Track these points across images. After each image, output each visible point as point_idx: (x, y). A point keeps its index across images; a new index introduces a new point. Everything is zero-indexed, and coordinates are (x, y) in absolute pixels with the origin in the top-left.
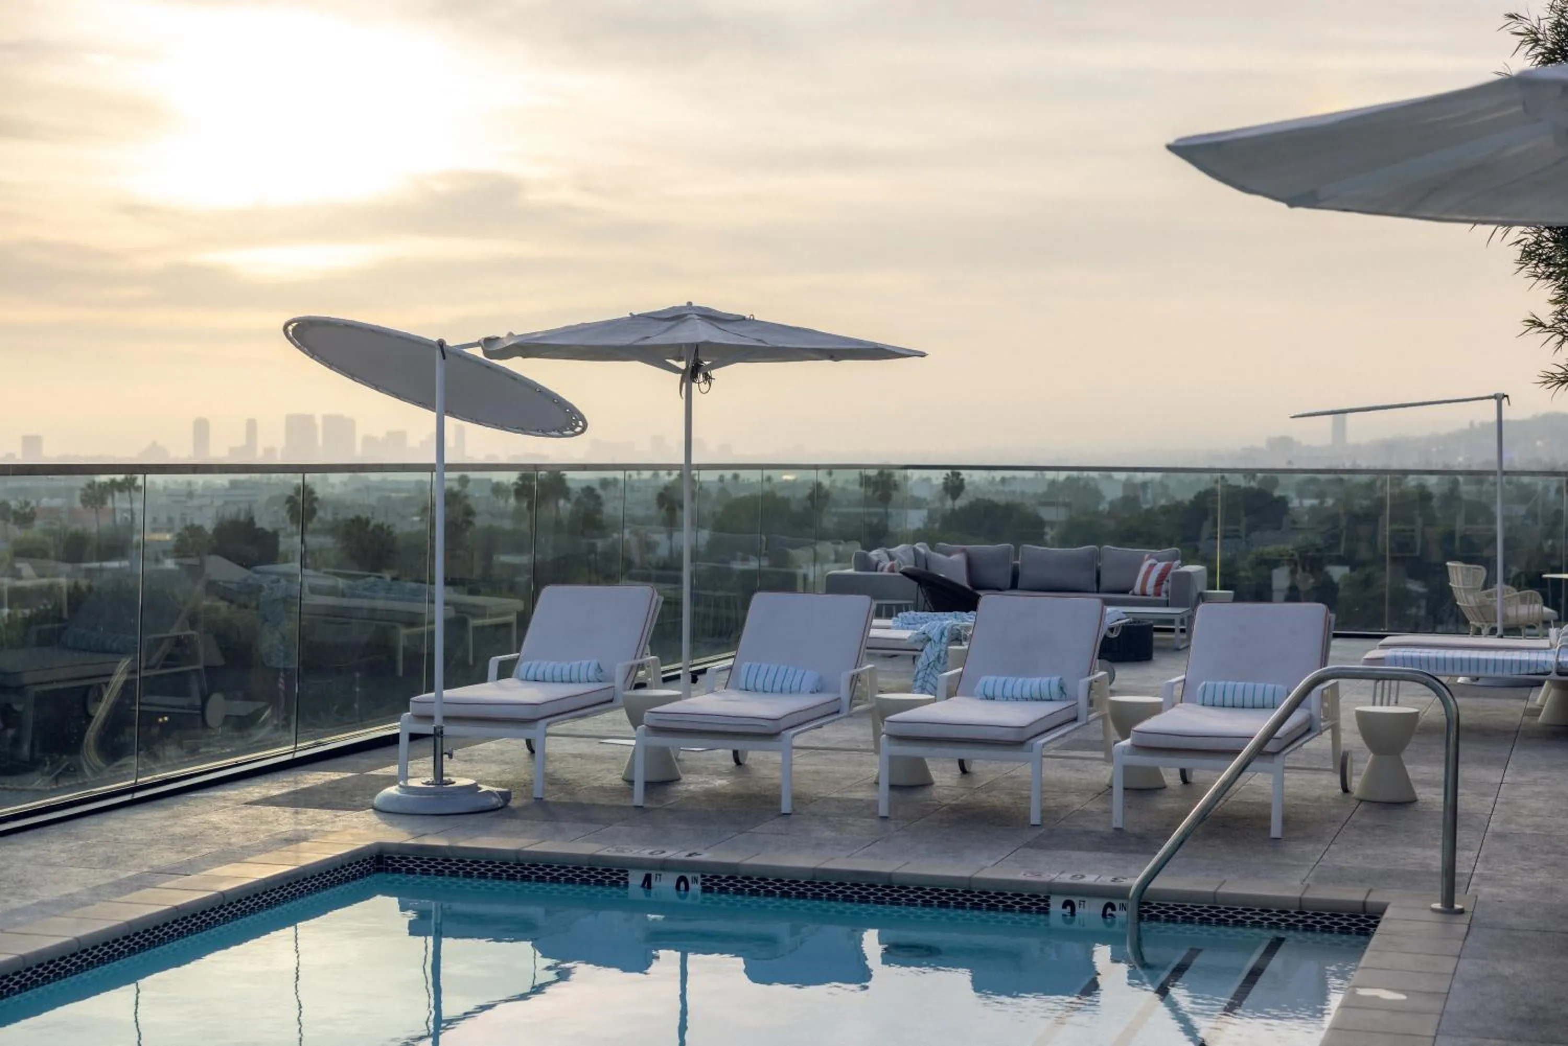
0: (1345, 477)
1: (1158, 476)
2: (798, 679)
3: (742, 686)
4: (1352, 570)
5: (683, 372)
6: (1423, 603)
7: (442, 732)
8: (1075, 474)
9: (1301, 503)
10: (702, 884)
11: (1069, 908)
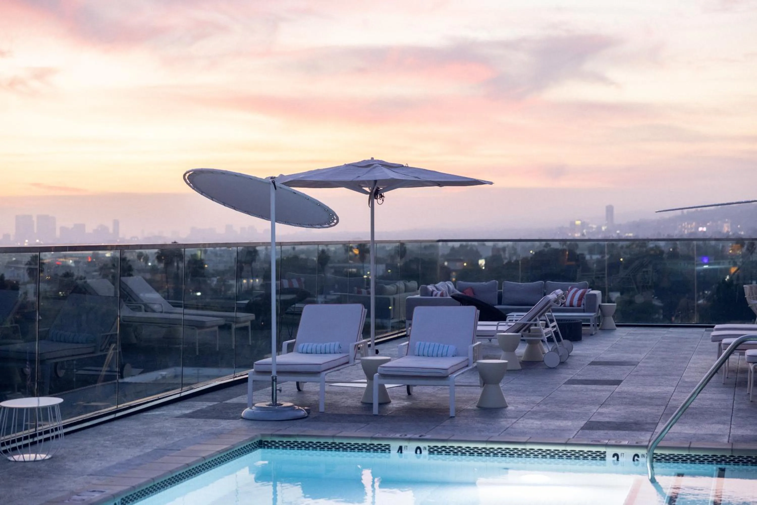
0: (615, 243)
1: (510, 243)
2: (445, 350)
3: (417, 353)
4: (622, 294)
5: (370, 194)
6: (661, 311)
7: (276, 379)
8: (464, 243)
9: (591, 257)
10: (429, 450)
11: (616, 457)
